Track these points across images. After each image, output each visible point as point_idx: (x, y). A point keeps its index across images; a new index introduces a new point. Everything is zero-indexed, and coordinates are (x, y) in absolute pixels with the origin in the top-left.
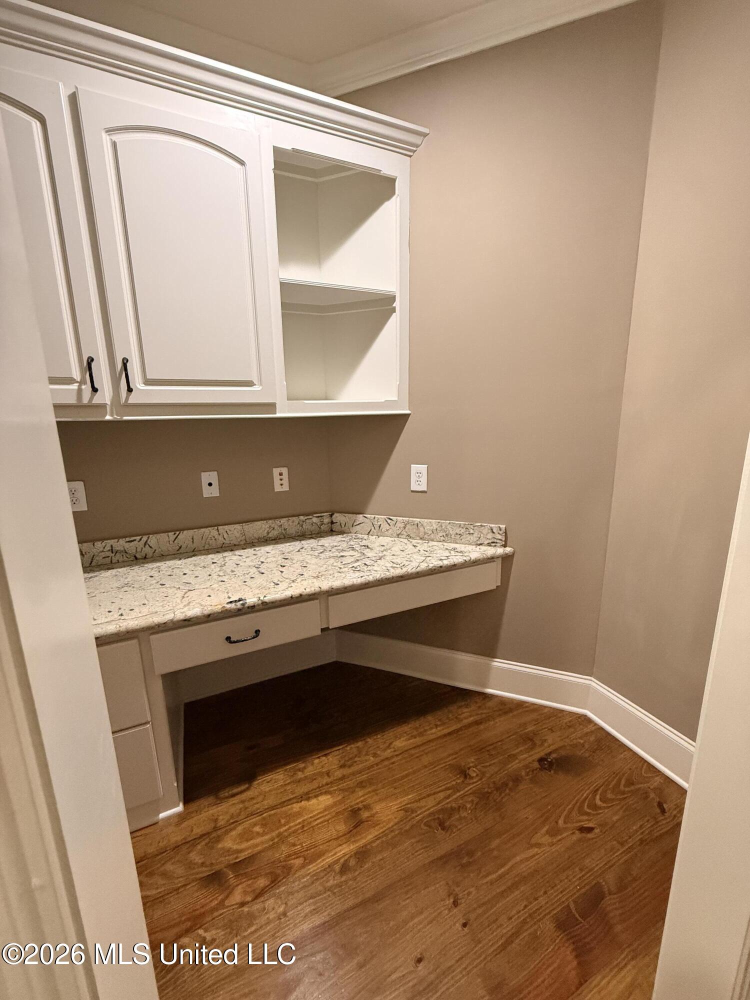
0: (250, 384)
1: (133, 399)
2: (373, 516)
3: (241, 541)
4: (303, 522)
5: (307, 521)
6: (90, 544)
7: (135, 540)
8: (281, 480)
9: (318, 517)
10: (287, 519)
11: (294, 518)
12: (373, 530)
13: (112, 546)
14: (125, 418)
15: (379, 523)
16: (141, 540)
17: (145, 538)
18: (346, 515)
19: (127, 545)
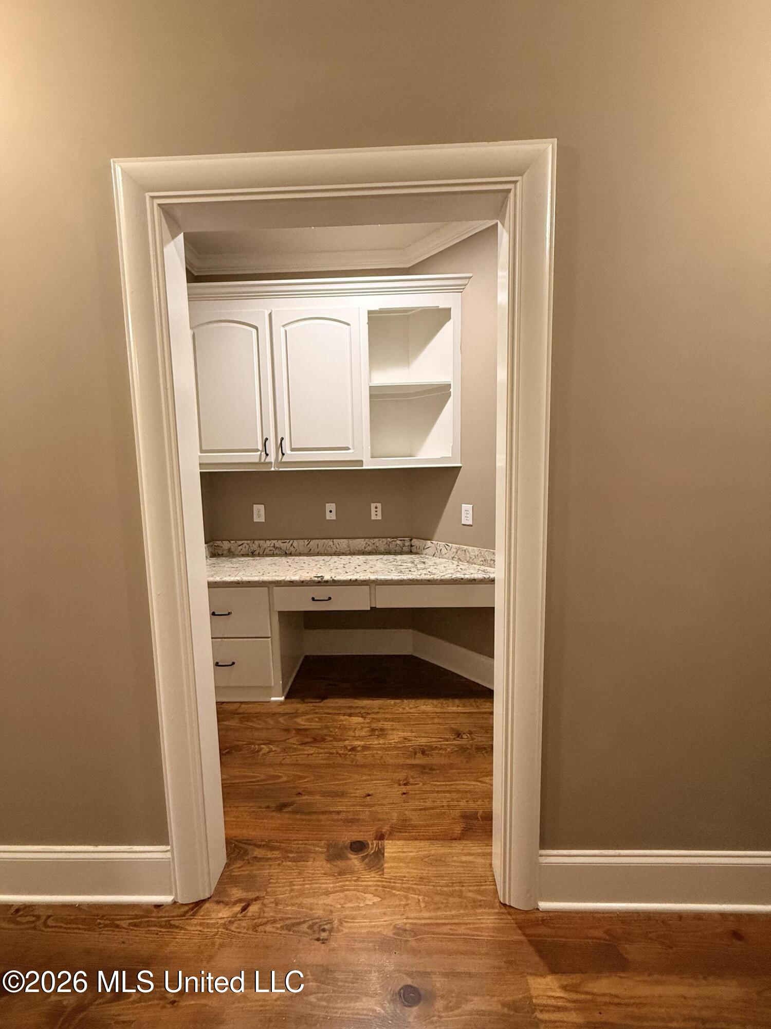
0: (348, 449)
1: (285, 459)
2: (437, 542)
3: (347, 551)
4: (390, 542)
5: (393, 542)
6: (264, 542)
7: (286, 542)
8: (376, 512)
9: (401, 540)
10: (378, 539)
11: (383, 539)
12: (436, 553)
13: (274, 544)
14: (281, 469)
15: (441, 548)
16: (289, 542)
17: (291, 542)
18: (420, 540)
19: (282, 545)
